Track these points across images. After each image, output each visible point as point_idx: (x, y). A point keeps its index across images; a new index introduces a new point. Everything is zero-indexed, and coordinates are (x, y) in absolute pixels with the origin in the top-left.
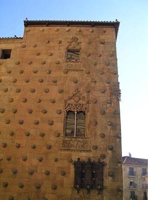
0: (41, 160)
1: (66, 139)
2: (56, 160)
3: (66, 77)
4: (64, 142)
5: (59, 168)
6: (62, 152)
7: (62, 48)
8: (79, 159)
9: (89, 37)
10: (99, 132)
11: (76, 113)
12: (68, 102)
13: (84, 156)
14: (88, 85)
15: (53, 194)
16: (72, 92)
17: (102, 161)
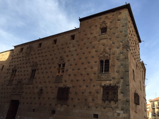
0: (87, 86)
1: (99, 75)
2: (94, 86)
3: (99, 43)
4: (98, 76)
5: (95, 89)
6: (97, 82)
7: (98, 28)
8: (105, 84)
9: (112, 19)
10: (116, 70)
11: (104, 61)
12: (100, 56)
13: (108, 83)
14: (111, 45)
15: (93, 103)
16: (102, 50)
17: (117, 85)
